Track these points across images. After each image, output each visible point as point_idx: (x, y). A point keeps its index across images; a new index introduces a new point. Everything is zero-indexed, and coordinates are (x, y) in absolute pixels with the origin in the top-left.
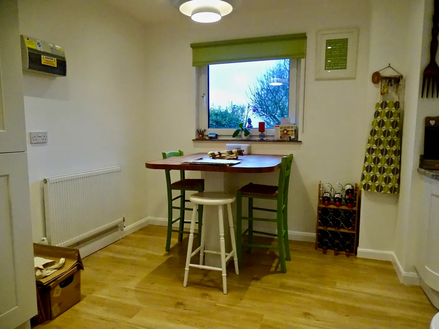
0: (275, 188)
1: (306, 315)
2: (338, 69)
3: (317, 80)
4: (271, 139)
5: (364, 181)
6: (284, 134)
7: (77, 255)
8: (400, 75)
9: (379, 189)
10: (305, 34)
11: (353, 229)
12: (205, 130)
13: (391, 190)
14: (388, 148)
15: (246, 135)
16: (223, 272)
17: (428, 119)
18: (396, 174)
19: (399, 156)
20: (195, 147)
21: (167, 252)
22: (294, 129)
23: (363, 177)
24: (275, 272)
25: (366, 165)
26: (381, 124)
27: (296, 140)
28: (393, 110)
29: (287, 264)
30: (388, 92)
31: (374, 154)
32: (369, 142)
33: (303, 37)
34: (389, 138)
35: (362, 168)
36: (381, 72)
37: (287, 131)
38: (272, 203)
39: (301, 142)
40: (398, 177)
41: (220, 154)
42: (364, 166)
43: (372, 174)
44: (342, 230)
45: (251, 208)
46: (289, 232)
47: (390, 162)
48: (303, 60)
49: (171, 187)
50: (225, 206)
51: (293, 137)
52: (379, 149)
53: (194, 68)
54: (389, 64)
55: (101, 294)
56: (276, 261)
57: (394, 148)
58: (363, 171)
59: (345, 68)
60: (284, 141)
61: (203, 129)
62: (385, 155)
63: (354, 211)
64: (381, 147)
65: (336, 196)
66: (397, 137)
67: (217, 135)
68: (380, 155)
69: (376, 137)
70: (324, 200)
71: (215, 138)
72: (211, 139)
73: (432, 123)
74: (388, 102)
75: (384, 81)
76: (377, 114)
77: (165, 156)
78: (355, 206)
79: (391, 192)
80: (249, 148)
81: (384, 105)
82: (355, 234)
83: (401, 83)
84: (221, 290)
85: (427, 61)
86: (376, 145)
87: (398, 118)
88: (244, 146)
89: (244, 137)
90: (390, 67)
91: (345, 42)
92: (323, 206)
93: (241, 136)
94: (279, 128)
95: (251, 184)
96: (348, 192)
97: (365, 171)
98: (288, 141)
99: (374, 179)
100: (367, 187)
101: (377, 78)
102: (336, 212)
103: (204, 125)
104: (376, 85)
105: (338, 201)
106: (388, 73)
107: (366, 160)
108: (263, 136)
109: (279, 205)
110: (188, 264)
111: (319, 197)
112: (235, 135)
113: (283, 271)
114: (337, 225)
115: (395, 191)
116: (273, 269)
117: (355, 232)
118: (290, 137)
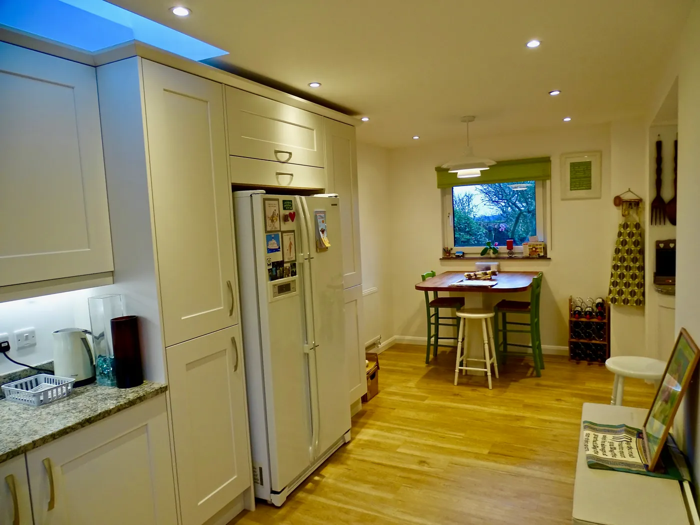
0: (528, 304)
1: (558, 400)
2: (583, 189)
3: (563, 200)
4: (520, 256)
5: (611, 295)
6: (533, 251)
7: (376, 357)
8: (639, 198)
9: (626, 302)
10: (549, 158)
11: (604, 340)
12: (452, 249)
13: (636, 302)
14: (632, 264)
15: (493, 253)
16: (488, 372)
17: (658, 243)
18: (641, 288)
19: (643, 272)
20: (442, 265)
21: (427, 365)
22: (542, 247)
23: (610, 292)
24: (531, 376)
25: (612, 281)
26: (624, 243)
27: (545, 257)
28: (634, 231)
29: (542, 371)
30: (629, 213)
31: (619, 270)
32: (614, 259)
33: (547, 160)
34: (632, 256)
35: (609, 284)
36: (621, 196)
37: (536, 249)
38: (526, 317)
39: (550, 259)
40: (642, 291)
41: (475, 275)
42: (611, 281)
43: (618, 288)
44: (593, 342)
45: (505, 322)
46: (543, 346)
47: (634, 277)
48: (548, 182)
49: (429, 305)
50: (486, 319)
51: (542, 254)
52: (623, 266)
53: (439, 190)
54: (629, 189)
55: (392, 389)
56: (531, 370)
57: (637, 264)
58: (610, 285)
59: (590, 189)
60: (533, 258)
61: (449, 248)
62: (630, 271)
63: (605, 323)
64: (625, 264)
65: (588, 309)
66: (640, 254)
67: (463, 253)
68: (625, 271)
69: (620, 255)
70: (575, 314)
71: (461, 257)
72: (458, 257)
73: (662, 245)
74: (629, 223)
75: (624, 204)
76: (620, 234)
77: (424, 278)
78: (605, 319)
79: (637, 304)
80: (499, 266)
81: (625, 226)
82: (606, 344)
83: (640, 205)
84: (488, 387)
85: (654, 195)
86: (621, 262)
87: (639, 238)
88: (493, 265)
89: (492, 255)
90: (630, 191)
91: (588, 165)
92: (574, 319)
93: (489, 254)
94: (527, 246)
95: (504, 301)
96: (598, 305)
97: (612, 286)
98: (537, 258)
99: (620, 293)
100: (614, 300)
101: (618, 201)
102: (588, 325)
103: (450, 244)
104: (617, 207)
105: (589, 314)
106: (628, 197)
107: (612, 275)
108: (513, 253)
109: (532, 319)
110: (458, 367)
111: (571, 310)
112: (484, 252)
113: (538, 376)
114: (589, 337)
115: (641, 303)
116: (529, 374)
117: (606, 343)
118: (539, 254)
